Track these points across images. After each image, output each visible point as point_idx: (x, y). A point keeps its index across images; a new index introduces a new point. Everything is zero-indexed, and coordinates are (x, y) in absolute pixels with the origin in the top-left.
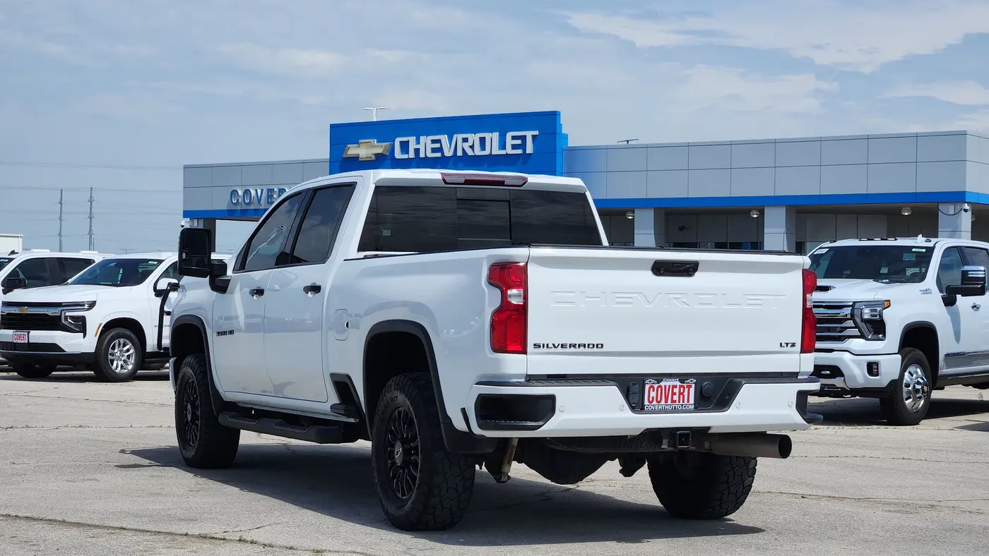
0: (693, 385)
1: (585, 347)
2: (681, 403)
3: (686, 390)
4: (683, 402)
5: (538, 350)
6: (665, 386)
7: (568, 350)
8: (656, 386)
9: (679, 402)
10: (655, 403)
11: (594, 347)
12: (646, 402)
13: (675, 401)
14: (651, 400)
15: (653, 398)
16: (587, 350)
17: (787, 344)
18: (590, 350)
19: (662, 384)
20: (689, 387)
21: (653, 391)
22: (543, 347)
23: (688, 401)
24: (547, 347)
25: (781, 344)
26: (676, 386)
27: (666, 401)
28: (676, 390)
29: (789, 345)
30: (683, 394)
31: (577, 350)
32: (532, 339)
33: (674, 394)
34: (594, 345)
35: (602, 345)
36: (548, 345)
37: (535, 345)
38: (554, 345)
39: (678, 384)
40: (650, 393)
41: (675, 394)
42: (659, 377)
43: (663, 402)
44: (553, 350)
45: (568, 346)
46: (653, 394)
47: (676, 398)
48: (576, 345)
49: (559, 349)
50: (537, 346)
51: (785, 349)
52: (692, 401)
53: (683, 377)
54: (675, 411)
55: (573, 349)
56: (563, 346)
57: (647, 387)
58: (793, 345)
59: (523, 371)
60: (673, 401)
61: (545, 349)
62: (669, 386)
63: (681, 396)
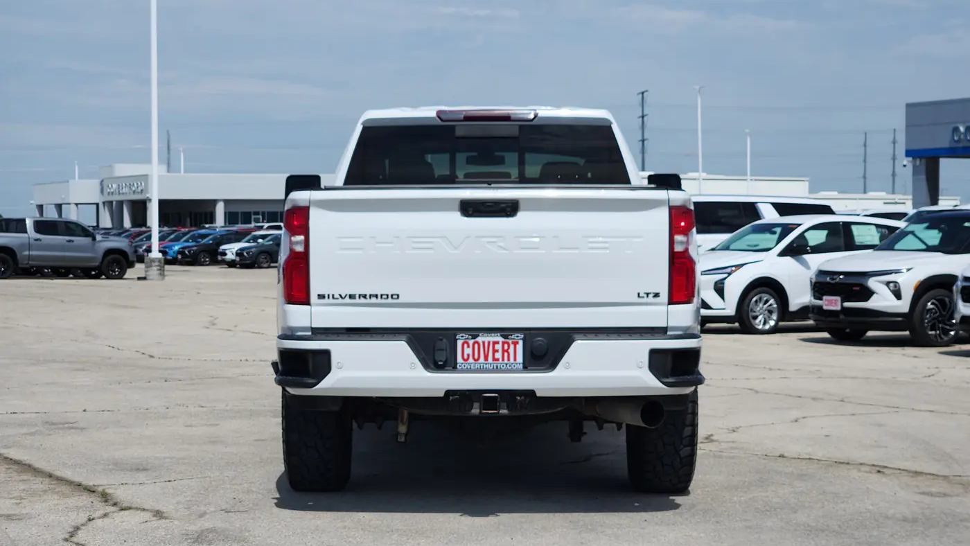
0: (521, 342)
1: (377, 297)
2: (506, 361)
3: (512, 347)
4: (509, 360)
5: (322, 301)
6: (484, 343)
7: (357, 301)
8: (471, 342)
9: (503, 360)
10: (471, 360)
11: (388, 298)
12: (459, 360)
13: (498, 360)
14: (466, 357)
15: (468, 355)
16: (379, 301)
17: (648, 294)
18: (383, 301)
19: (480, 339)
20: (515, 344)
21: (468, 346)
22: (329, 298)
23: (515, 359)
24: (333, 297)
25: (639, 294)
26: (498, 343)
27: (486, 358)
28: (498, 347)
29: (651, 296)
30: (507, 351)
31: (368, 301)
32: (315, 288)
33: (495, 351)
34: (387, 295)
35: (398, 295)
36: (333, 295)
37: (319, 295)
38: (340, 296)
39: (501, 339)
40: (464, 349)
41: (497, 351)
42: (474, 332)
43: (482, 359)
44: (340, 301)
45: (357, 296)
46: (468, 351)
47: (498, 355)
48: (366, 295)
49: (347, 300)
50: (321, 297)
51: (645, 300)
52: (520, 359)
53: (506, 332)
54: (497, 370)
55: (363, 300)
56: (351, 297)
57: (459, 343)
58: (657, 295)
59: (307, 324)
60: (494, 359)
61: (331, 301)
62: (489, 343)
63: (506, 354)
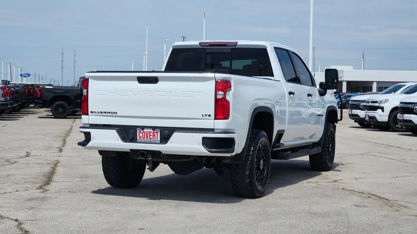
0: (159, 132)
1: (110, 113)
3: (156, 134)
4: (155, 139)
5: (92, 114)
6: (146, 132)
7: (103, 114)
8: (142, 131)
9: (153, 139)
10: (142, 138)
11: (113, 113)
12: (138, 138)
13: (151, 139)
14: (140, 137)
16: (110, 114)
17: (206, 115)
18: (112, 115)
19: (145, 130)
20: (157, 133)
21: (141, 133)
22: (94, 113)
23: (157, 139)
24: (96, 113)
25: (203, 115)
27: (147, 138)
28: (151, 134)
31: (107, 114)
32: (90, 109)
33: (150, 135)
34: (113, 112)
35: (117, 113)
36: (96, 112)
37: (91, 112)
38: (98, 112)
39: (152, 131)
41: (151, 135)
42: (143, 128)
44: (98, 114)
45: (103, 113)
46: (141, 135)
47: (151, 137)
48: (106, 112)
49: (100, 114)
50: (92, 112)
51: (205, 117)
52: (159, 139)
53: (154, 128)
54: (150, 143)
55: (105, 114)
56: (101, 113)
57: (138, 131)
58: (210, 116)
59: (87, 122)
60: (150, 138)
61: (95, 114)
62: (148, 132)
63: (154, 136)
